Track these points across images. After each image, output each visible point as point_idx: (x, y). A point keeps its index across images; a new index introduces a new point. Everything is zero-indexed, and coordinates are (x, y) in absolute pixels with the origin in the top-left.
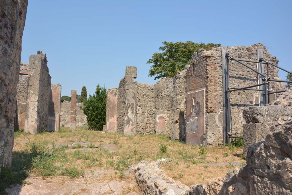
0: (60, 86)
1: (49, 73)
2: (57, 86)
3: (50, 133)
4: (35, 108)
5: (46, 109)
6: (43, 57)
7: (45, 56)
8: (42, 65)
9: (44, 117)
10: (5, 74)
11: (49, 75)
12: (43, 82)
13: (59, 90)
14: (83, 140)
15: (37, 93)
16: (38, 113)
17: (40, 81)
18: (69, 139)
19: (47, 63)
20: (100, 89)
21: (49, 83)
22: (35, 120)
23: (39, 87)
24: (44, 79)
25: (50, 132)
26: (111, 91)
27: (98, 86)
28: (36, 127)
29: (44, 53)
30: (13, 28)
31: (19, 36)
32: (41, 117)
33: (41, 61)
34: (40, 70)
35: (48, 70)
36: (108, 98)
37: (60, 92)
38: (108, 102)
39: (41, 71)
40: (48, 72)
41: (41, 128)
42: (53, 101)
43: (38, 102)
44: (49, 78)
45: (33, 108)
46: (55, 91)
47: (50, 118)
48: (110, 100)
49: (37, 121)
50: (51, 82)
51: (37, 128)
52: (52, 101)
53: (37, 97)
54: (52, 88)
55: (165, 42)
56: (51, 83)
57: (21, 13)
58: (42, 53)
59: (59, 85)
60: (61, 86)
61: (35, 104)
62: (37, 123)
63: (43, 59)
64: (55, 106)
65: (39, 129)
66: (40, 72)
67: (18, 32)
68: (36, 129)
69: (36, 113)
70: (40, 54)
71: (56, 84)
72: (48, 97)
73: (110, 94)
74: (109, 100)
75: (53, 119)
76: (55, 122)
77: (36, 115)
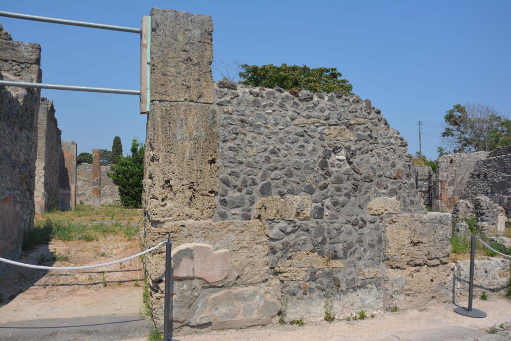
0: (75, 145)
1: (58, 127)
2: (70, 144)
3: (64, 213)
4: (40, 177)
5: (56, 178)
6: (49, 106)
7: (52, 105)
8: (48, 117)
9: (53, 189)
11: (58, 129)
12: (51, 141)
13: (74, 151)
14: (108, 218)
15: (43, 157)
16: (46, 185)
17: (46, 140)
18: (88, 218)
19: (54, 114)
20: (138, 145)
21: (59, 141)
22: (41, 195)
23: (45, 149)
24: (52, 137)
25: (63, 210)
27: (135, 141)
28: (44, 203)
29: (51, 100)
30: (32, 116)
31: (36, 120)
32: (50, 190)
33: (46, 113)
34: (46, 125)
35: (57, 122)
37: (75, 153)
39: (47, 127)
40: (57, 125)
41: (49, 205)
42: (66, 166)
43: (45, 170)
44: (59, 133)
45: (39, 178)
46: (68, 152)
47: (61, 191)
49: (44, 195)
50: (62, 139)
51: (45, 205)
52: (64, 167)
53: (44, 163)
54: (63, 148)
55: (246, 65)
56: (61, 141)
57: (36, 99)
58: (46, 99)
59: (73, 143)
60: (76, 144)
61: (41, 173)
62: (44, 199)
63: (49, 109)
64: (69, 174)
65: (48, 207)
66: (46, 129)
67: (35, 116)
68: (43, 207)
69: (43, 184)
70: (45, 102)
71: (69, 141)
72: (58, 162)
75: (67, 192)
76: (70, 198)
77: (43, 187)
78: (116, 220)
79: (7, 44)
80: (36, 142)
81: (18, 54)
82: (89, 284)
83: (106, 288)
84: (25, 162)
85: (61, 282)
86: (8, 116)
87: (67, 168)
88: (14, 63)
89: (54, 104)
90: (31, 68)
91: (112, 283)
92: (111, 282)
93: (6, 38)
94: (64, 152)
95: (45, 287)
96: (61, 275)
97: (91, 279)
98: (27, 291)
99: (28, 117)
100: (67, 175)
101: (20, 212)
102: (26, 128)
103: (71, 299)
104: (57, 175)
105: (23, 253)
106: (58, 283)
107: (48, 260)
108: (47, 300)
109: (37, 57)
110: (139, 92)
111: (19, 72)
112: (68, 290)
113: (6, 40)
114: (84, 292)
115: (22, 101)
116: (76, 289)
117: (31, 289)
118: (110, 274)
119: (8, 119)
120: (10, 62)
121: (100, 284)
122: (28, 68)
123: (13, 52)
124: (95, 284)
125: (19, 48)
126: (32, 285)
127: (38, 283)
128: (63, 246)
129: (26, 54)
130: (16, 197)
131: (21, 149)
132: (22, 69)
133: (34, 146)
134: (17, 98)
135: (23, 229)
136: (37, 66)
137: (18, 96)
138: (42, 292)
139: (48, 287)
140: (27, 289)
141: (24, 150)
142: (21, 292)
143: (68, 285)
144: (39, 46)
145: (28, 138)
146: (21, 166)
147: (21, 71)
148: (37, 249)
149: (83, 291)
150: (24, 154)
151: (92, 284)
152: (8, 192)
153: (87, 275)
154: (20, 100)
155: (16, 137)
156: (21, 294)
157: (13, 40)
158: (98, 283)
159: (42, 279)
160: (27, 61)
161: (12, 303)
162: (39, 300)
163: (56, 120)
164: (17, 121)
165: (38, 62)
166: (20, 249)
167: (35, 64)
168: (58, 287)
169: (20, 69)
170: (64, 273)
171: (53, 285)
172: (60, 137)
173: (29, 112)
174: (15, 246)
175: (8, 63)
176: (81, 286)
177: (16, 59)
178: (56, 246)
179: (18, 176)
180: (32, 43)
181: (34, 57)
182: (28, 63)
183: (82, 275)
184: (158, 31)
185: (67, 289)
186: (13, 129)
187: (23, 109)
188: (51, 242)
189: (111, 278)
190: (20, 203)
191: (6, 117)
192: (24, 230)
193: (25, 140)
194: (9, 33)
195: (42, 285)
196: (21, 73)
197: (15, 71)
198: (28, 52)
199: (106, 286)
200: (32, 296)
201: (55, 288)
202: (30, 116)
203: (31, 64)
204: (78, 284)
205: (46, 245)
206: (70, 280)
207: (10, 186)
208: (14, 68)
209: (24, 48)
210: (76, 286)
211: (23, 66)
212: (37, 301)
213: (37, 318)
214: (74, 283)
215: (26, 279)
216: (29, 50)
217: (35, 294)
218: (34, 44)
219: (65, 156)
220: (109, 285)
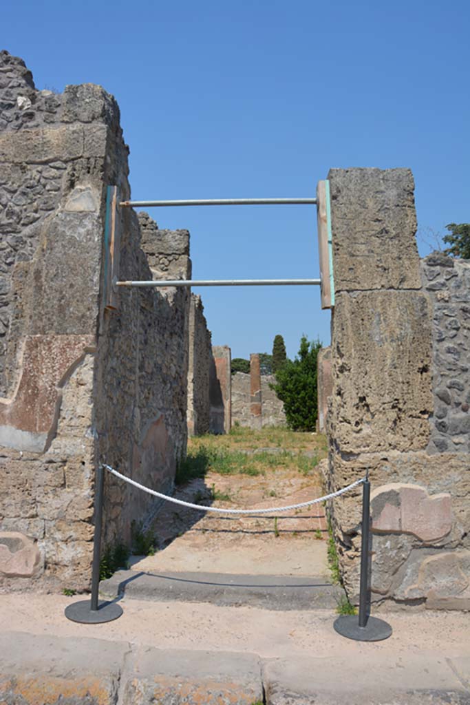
0: (228, 351)
1: (208, 328)
2: (222, 349)
3: (217, 437)
5: (206, 393)
6: (197, 303)
7: (200, 301)
8: (196, 317)
9: (204, 407)
10: (179, 367)
11: (207, 331)
12: (200, 346)
13: (227, 358)
14: (273, 445)
17: (194, 345)
18: (248, 444)
19: (202, 311)
20: (308, 346)
21: (209, 346)
22: (190, 414)
23: (193, 357)
24: (200, 341)
25: (216, 434)
26: (325, 352)
27: (304, 340)
28: (193, 425)
29: (198, 296)
30: (183, 318)
32: (200, 408)
33: (194, 312)
34: (194, 327)
35: (206, 322)
36: (319, 367)
38: (320, 374)
39: (196, 329)
40: (206, 326)
41: (200, 428)
42: (218, 377)
43: (194, 383)
44: (208, 335)
46: (220, 359)
47: (213, 409)
48: (324, 371)
49: (194, 415)
50: (212, 343)
51: (195, 427)
52: (216, 378)
53: (193, 374)
54: (214, 354)
55: (454, 225)
56: (211, 345)
57: (187, 297)
59: (226, 347)
60: (230, 349)
62: (193, 419)
63: (197, 306)
64: (222, 387)
65: (197, 430)
66: (194, 331)
67: (186, 318)
68: (193, 430)
69: (193, 402)
70: (192, 298)
71: (221, 345)
72: (208, 372)
73: (323, 359)
74: (322, 371)
75: (219, 411)
76: (223, 417)
77: (192, 405)
78: (283, 448)
79: (152, 234)
80: (186, 349)
81: (165, 245)
82: (256, 532)
83: (279, 539)
84: (177, 375)
85: (223, 528)
86: (159, 321)
87: (219, 380)
88: (161, 256)
89: (202, 300)
90: (180, 260)
91: (286, 533)
92: (285, 531)
93: (152, 227)
94: (215, 359)
95: (204, 533)
96: (222, 518)
97: (259, 525)
98: (184, 536)
99: (178, 321)
100: (220, 389)
101: (172, 437)
102: (176, 334)
103: (237, 550)
104: (208, 390)
105: (176, 488)
106: (219, 529)
107: (205, 498)
108: (207, 548)
109: (186, 246)
110: (319, 280)
111: (166, 266)
112: (232, 538)
113: (152, 230)
114: (251, 543)
115: (172, 300)
116: (241, 538)
117: (189, 534)
118: (284, 520)
119: (158, 324)
120: (157, 255)
121: (270, 534)
122: (176, 260)
123: (160, 243)
124: (264, 532)
125: (166, 237)
126: (189, 529)
127: (195, 526)
128: (222, 481)
129: (173, 244)
130: (167, 419)
131: (172, 360)
132: (170, 261)
133: (186, 355)
134: (167, 299)
135: (175, 458)
136: (187, 256)
137: (167, 296)
138: (201, 538)
139: (208, 532)
140: (183, 533)
141: (175, 361)
142: (178, 536)
143: (230, 531)
144: (188, 231)
145: (179, 345)
146: (172, 380)
147: (169, 265)
148: (190, 483)
149: (249, 540)
150: (175, 365)
151: (260, 533)
152: (160, 413)
153: (254, 520)
154: (170, 300)
155: (167, 345)
156: (177, 539)
157: (159, 228)
158: (268, 532)
159: (199, 522)
160: (174, 252)
161: (168, 548)
162: (198, 547)
163: (205, 319)
164: (167, 326)
165: (187, 251)
166: (173, 483)
167: (183, 254)
168: (220, 533)
169: (168, 262)
170: (225, 516)
171: (214, 531)
172: (210, 341)
173: (179, 313)
174: (168, 479)
175: (154, 257)
176: (247, 534)
177: (163, 251)
178: (213, 481)
179: (169, 392)
180: (180, 229)
181: (183, 246)
182: (176, 254)
183: (247, 520)
184: (339, 198)
185: (230, 536)
186: (163, 335)
187: (173, 310)
188: (207, 476)
189: (284, 527)
190: (171, 426)
191: (157, 322)
192: (177, 460)
193: (176, 348)
194: (155, 222)
195: (200, 530)
196: (169, 267)
197: (163, 266)
198: (176, 241)
199: (278, 535)
200: (190, 542)
201: (216, 534)
202: (180, 318)
203: (180, 255)
204: (243, 531)
205: (201, 479)
206: (233, 525)
207: (162, 405)
208: (161, 262)
209: (171, 236)
210: (242, 534)
211: (171, 258)
212: (197, 549)
213: (198, 570)
214: (238, 529)
215: (182, 520)
216: (177, 238)
217: (194, 540)
218: (182, 231)
219: (216, 364)
220: (282, 535)
